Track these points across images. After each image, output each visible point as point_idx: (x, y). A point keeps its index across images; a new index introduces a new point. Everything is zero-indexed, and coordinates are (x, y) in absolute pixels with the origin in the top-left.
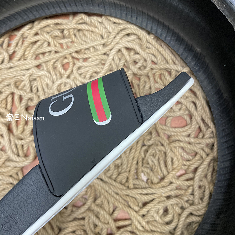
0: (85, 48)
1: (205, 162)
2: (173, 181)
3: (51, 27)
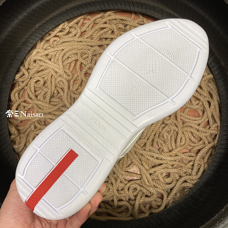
1: (207, 147)
2: (178, 154)
3: (118, 21)
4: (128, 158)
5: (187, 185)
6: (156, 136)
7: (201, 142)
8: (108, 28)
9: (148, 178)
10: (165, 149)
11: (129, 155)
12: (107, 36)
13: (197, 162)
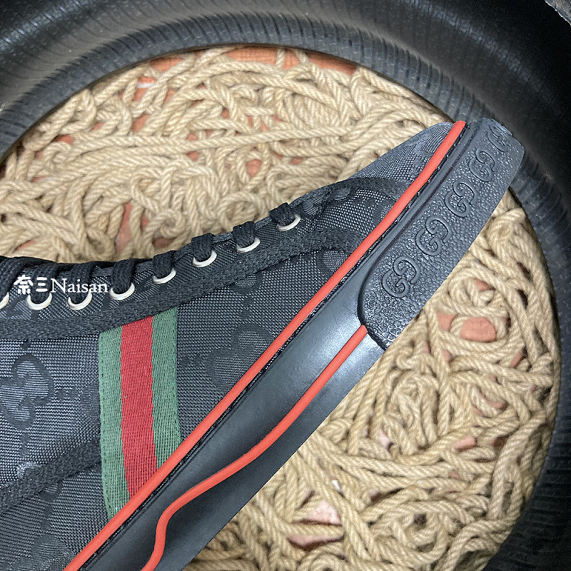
0: (301, 137)
1: (527, 428)
2: (446, 456)
3: (237, 76)
5: (477, 548)
6: (379, 411)
7: (509, 413)
8: (210, 100)
9: (363, 536)
10: (406, 446)
11: (303, 473)
12: (208, 125)
13: (501, 474)
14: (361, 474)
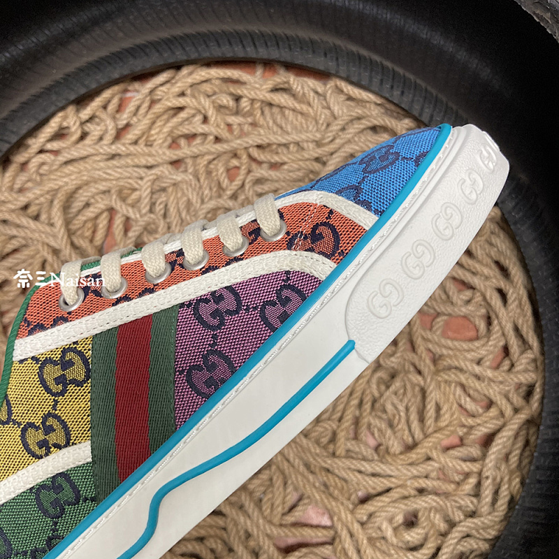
0: (279, 143)
2: (433, 454)
3: (216, 86)
4: (285, 484)
5: (469, 547)
6: (365, 410)
7: (493, 412)
8: (191, 108)
10: (393, 445)
11: (290, 476)
13: (490, 472)
14: (348, 475)
